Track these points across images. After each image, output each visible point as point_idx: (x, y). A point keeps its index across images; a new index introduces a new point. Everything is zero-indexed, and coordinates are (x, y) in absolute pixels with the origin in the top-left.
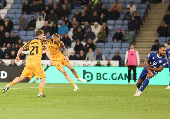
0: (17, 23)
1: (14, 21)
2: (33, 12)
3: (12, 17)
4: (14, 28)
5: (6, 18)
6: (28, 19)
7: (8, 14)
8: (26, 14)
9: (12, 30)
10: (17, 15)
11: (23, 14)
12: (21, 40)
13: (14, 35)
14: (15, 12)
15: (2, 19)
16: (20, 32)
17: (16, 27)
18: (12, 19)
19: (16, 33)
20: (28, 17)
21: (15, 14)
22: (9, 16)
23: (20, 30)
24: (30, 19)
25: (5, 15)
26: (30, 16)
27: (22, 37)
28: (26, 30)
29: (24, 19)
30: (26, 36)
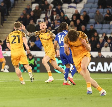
0: (93, 16)
1: (90, 15)
2: (108, 7)
3: (88, 11)
4: (90, 22)
5: (82, 12)
6: (103, 13)
7: (84, 8)
8: (102, 8)
9: (88, 24)
10: (93, 9)
11: (98, 8)
12: (97, 33)
13: (90, 28)
14: (91, 6)
15: (78, 13)
16: (96, 25)
17: (92, 21)
18: (88, 13)
19: (92, 26)
20: (104, 11)
21: (91, 8)
22: (85, 10)
23: (96, 23)
24: (105, 13)
25: (82, 9)
26: (106, 10)
27: (98, 30)
28: (102, 23)
29: (100, 13)
30: (102, 29)
